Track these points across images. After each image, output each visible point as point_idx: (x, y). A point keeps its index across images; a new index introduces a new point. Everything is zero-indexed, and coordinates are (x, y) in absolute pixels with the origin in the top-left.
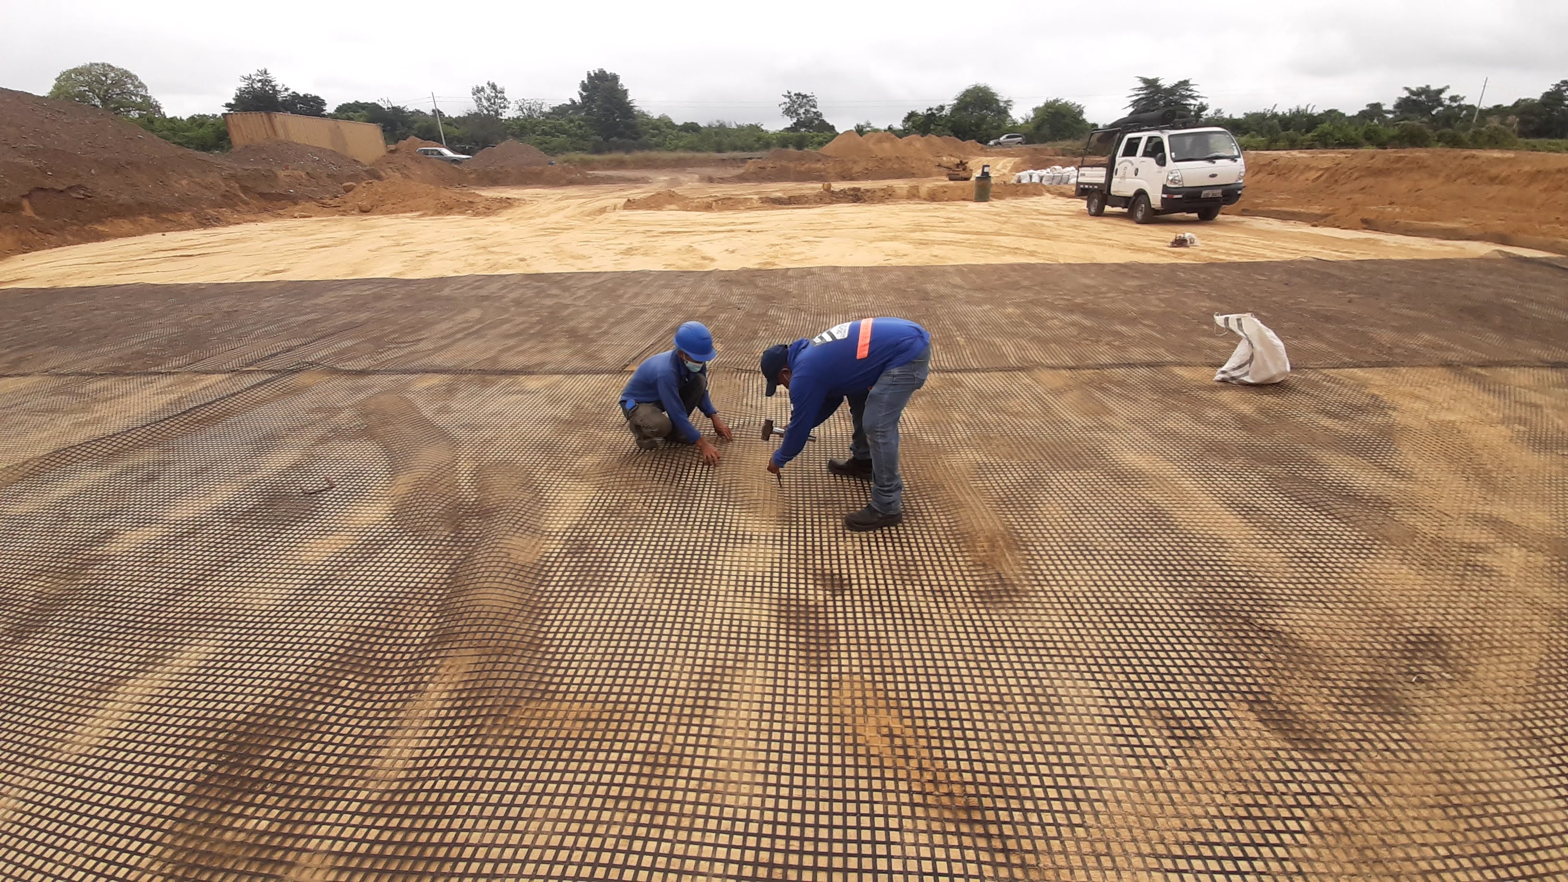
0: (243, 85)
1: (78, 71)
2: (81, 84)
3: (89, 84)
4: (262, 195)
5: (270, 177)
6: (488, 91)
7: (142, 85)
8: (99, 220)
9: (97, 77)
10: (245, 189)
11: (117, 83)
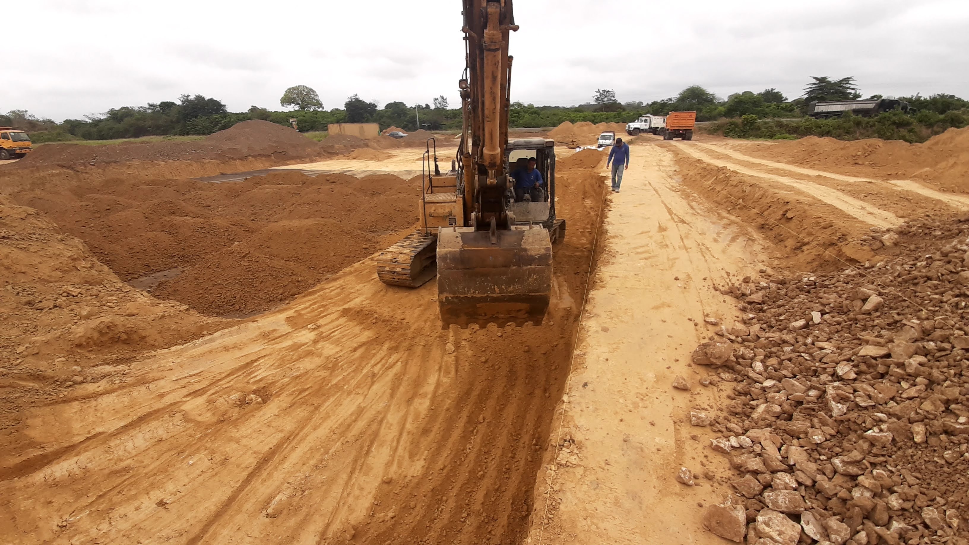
0: (348, 100)
1: (293, 89)
2: (294, 94)
3: (297, 94)
4: (329, 153)
5: (332, 147)
6: (440, 99)
7: (317, 95)
8: (288, 160)
9: (301, 91)
10: (324, 151)
11: (308, 94)
